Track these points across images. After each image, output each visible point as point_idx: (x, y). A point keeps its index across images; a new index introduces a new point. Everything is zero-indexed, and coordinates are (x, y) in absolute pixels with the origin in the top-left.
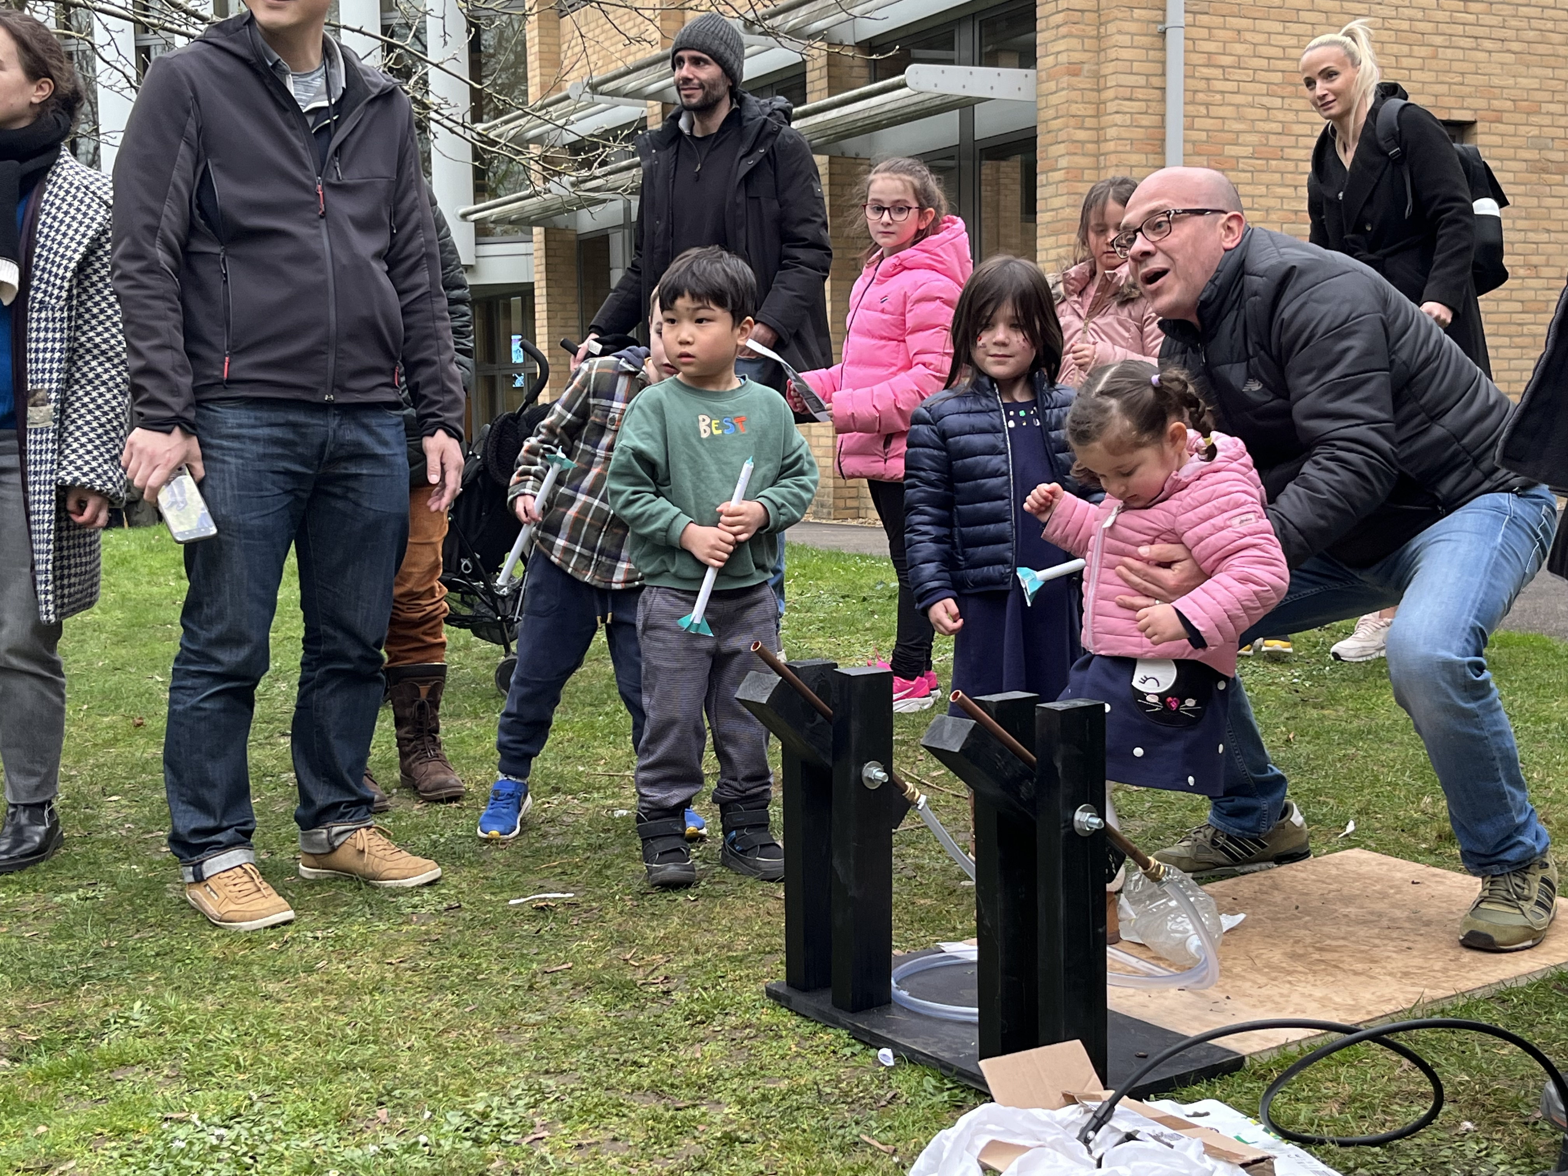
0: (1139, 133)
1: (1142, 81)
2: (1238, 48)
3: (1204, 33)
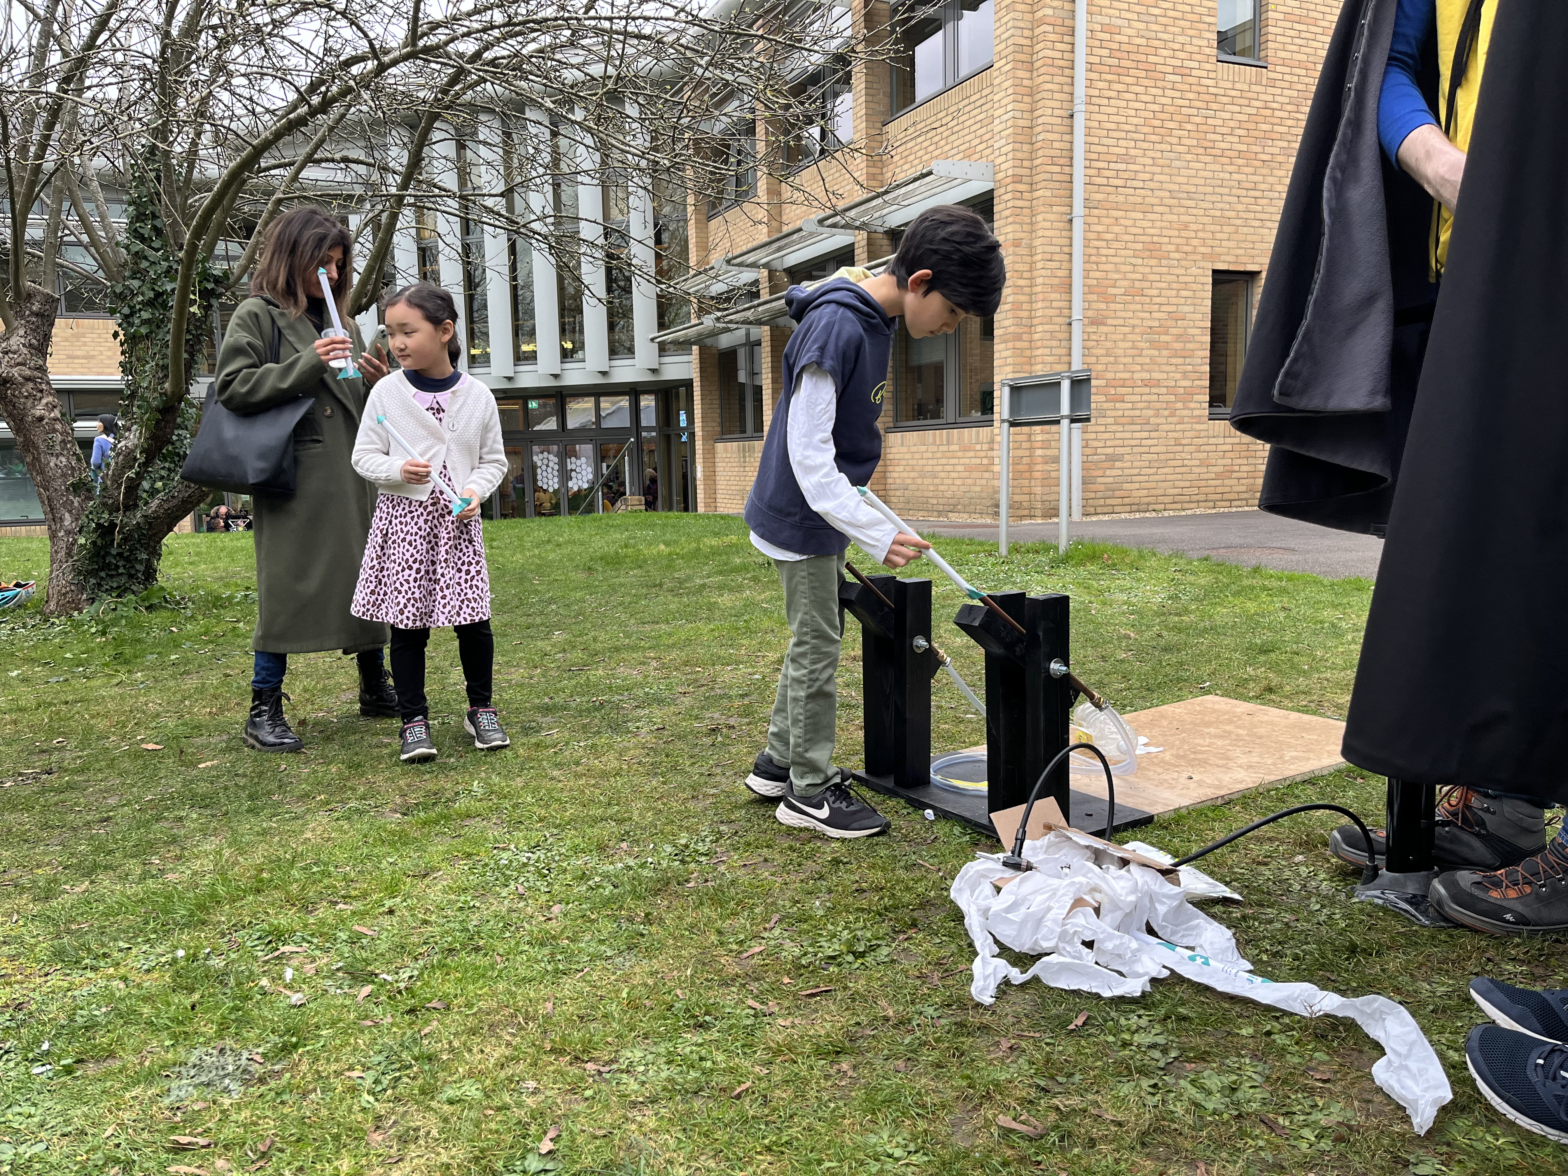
0: (1056, 281)
1: (1058, 249)
2: (1116, 229)
3: (1096, 220)
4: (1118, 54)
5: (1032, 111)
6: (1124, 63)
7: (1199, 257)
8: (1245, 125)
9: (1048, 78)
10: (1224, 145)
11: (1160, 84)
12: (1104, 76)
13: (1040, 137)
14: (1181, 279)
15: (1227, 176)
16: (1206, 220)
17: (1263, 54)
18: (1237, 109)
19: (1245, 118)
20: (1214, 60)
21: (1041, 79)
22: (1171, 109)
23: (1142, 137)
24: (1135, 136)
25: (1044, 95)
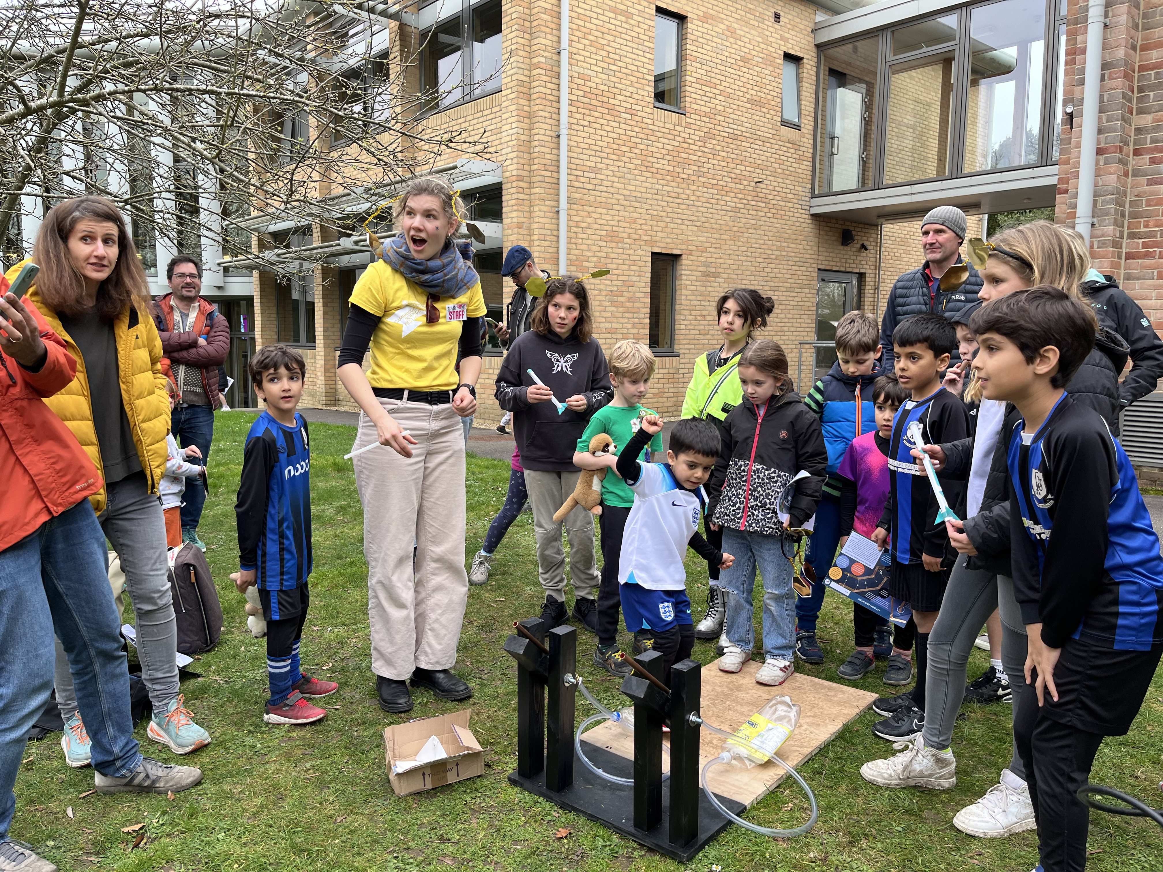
0: (548, 255)
1: (549, 232)
2: (589, 220)
3: (575, 213)
4: (589, 95)
5: (530, 130)
6: (593, 102)
7: (643, 243)
8: (671, 153)
9: (542, 107)
10: (658, 166)
11: (617, 119)
12: (580, 110)
13: (537, 150)
14: (632, 258)
15: (660, 187)
16: (648, 217)
17: (682, 105)
18: (667, 141)
19: (671, 148)
20: (652, 106)
21: (536, 108)
22: (624, 137)
23: (605, 155)
24: (602, 154)
25: (539, 119)
